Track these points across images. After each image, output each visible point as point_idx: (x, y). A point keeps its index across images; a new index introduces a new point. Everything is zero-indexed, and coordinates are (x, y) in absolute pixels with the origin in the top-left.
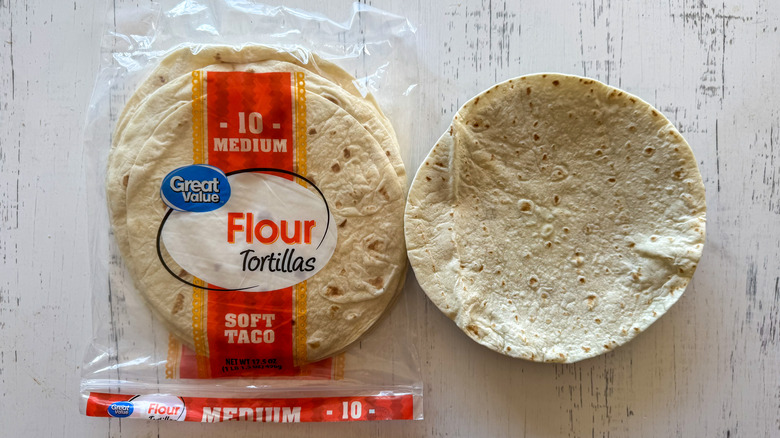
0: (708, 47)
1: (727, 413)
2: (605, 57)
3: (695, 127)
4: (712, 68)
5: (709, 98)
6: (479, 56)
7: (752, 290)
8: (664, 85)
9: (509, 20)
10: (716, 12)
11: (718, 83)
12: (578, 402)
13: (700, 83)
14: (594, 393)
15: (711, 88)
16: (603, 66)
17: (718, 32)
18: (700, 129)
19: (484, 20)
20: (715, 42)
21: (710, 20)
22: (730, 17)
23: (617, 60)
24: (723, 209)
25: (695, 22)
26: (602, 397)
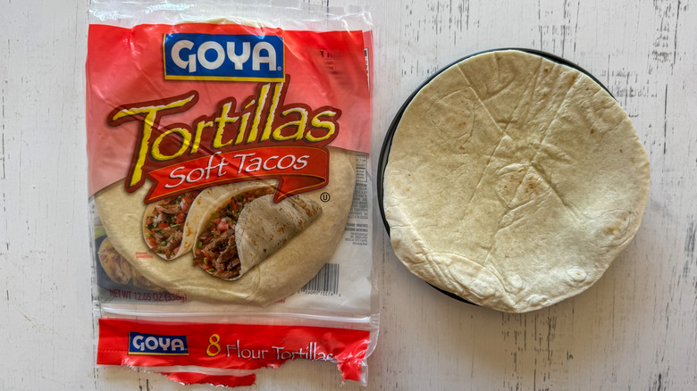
0: (662, 13)
1: (660, 358)
2: (561, 22)
3: (645, 91)
4: (665, 33)
5: (660, 64)
6: (439, 19)
7: (690, 247)
8: (617, 50)
11: (670, 49)
12: (522, 346)
13: (653, 48)
14: (538, 338)
15: (664, 54)
16: (559, 30)
18: (650, 93)
20: (669, 8)
23: (573, 25)
24: (668, 171)
26: (545, 342)
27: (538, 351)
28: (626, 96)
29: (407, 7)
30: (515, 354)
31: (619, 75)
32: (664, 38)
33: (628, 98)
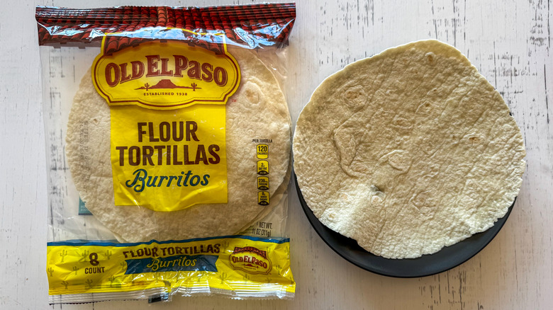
27: (452, 303)
28: (512, 75)
29: (321, 8)
30: (432, 307)
31: (503, 58)
32: (539, 26)
33: (513, 77)
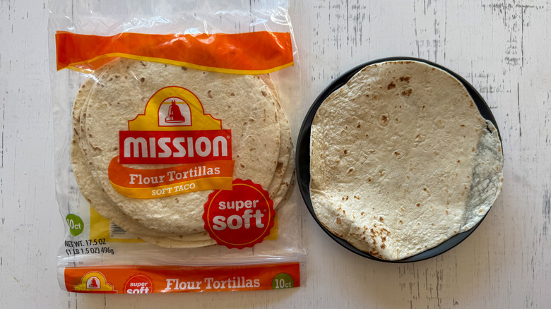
0: (510, 29)
1: (530, 303)
2: (432, 37)
3: (502, 88)
4: (513, 44)
5: (512, 67)
6: (339, 38)
7: (547, 210)
8: (478, 58)
9: (362, 11)
10: (516, 3)
11: (519, 56)
12: (416, 295)
13: (505, 55)
14: (429, 288)
15: (514, 60)
16: (432, 44)
17: (518, 18)
18: (506, 90)
19: (343, 11)
20: (515, 25)
21: (512, 9)
22: (527, 7)
23: (442, 39)
24: (524, 150)
25: (501, 11)
26: (434, 291)
27: (430, 299)
28: (487, 92)
29: (314, 30)
30: (411, 302)
31: (480, 76)
32: (513, 48)
33: (489, 94)
